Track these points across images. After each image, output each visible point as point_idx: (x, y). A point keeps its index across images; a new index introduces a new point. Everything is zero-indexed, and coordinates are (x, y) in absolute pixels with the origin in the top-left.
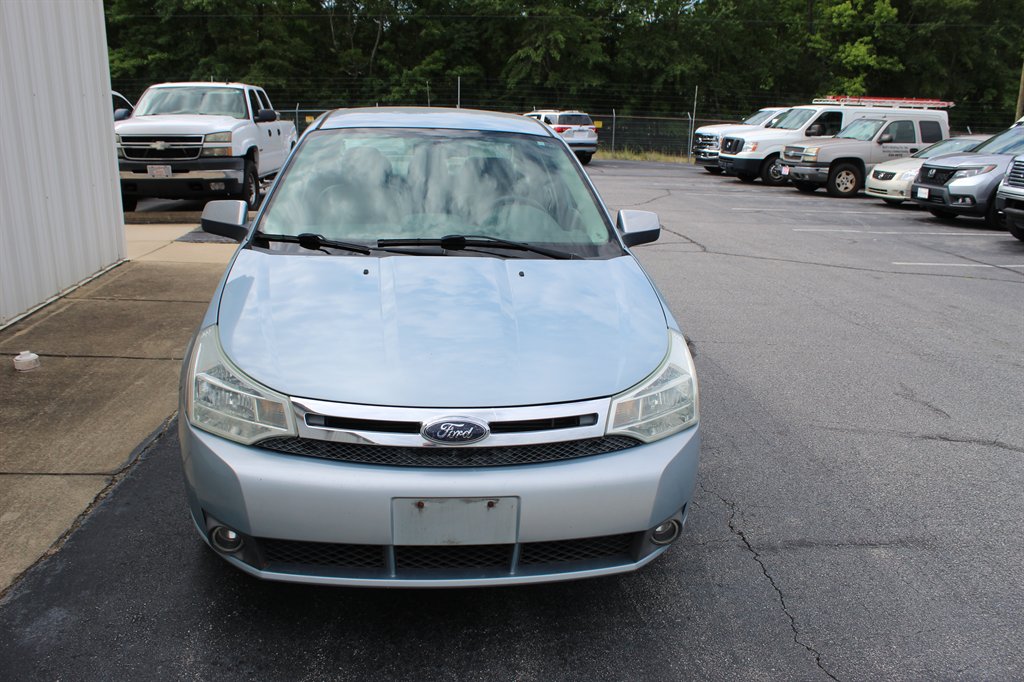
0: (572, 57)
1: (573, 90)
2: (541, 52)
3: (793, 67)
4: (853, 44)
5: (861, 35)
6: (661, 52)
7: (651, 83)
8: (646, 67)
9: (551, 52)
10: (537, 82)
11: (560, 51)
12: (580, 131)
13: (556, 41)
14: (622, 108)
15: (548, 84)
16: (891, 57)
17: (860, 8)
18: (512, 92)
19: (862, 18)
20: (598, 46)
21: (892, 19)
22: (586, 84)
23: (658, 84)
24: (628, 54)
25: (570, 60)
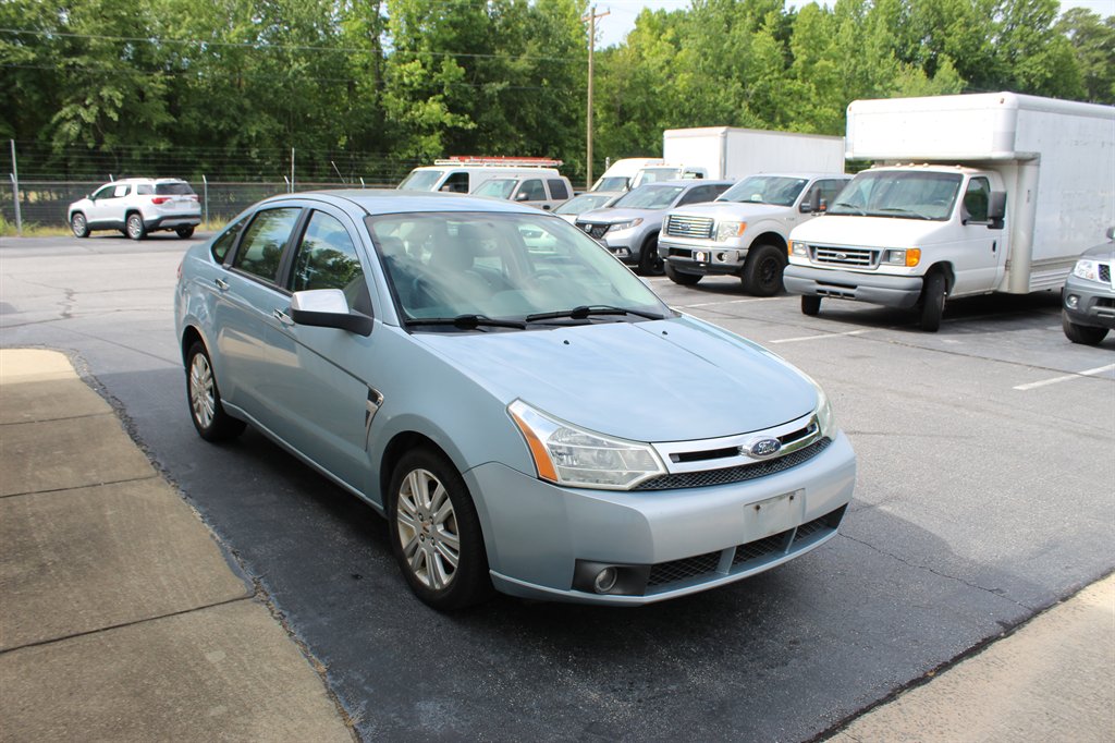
0: (130, 118)
1: (136, 155)
2: (94, 109)
3: (371, 125)
4: (426, 102)
5: (432, 94)
6: (233, 111)
7: (224, 145)
8: (216, 127)
9: (106, 110)
10: (91, 145)
11: (117, 110)
12: (181, 201)
13: (111, 99)
14: (192, 174)
15: (105, 148)
16: (463, 115)
17: (429, 67)
18: (58, 157)
19: (432, 77)
20: (161, 105)
21: (460, 79)
22: (151, 148)
23: (231, 148)
24: (194, 113)
25: (130, 121)
